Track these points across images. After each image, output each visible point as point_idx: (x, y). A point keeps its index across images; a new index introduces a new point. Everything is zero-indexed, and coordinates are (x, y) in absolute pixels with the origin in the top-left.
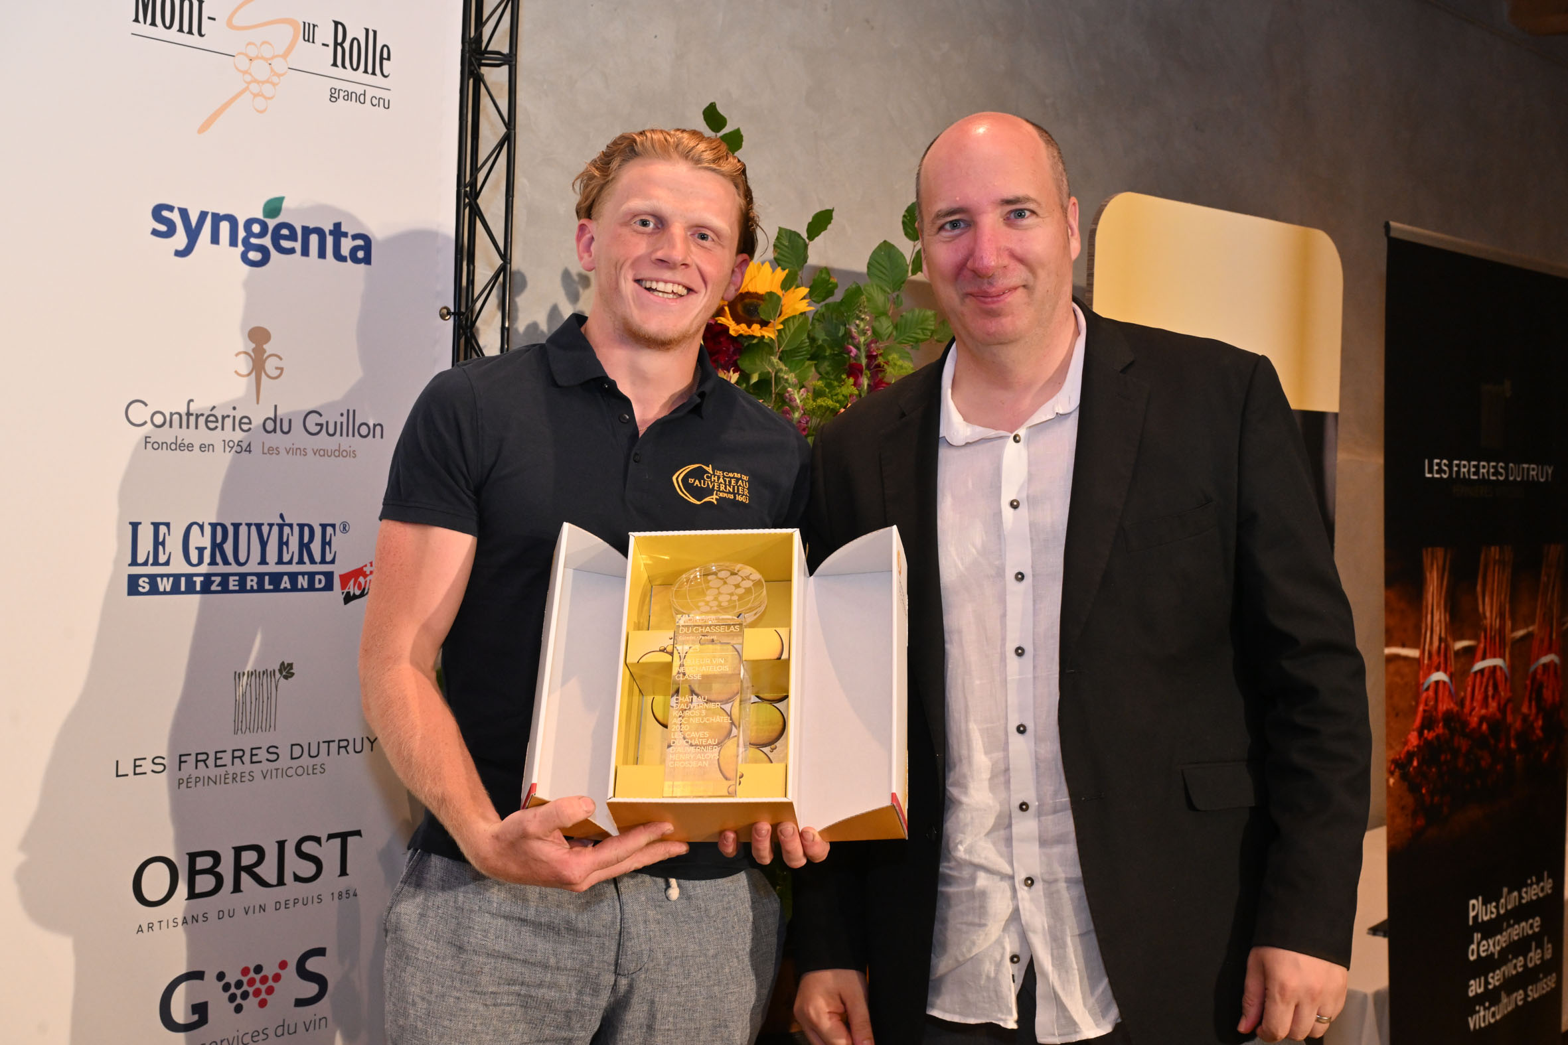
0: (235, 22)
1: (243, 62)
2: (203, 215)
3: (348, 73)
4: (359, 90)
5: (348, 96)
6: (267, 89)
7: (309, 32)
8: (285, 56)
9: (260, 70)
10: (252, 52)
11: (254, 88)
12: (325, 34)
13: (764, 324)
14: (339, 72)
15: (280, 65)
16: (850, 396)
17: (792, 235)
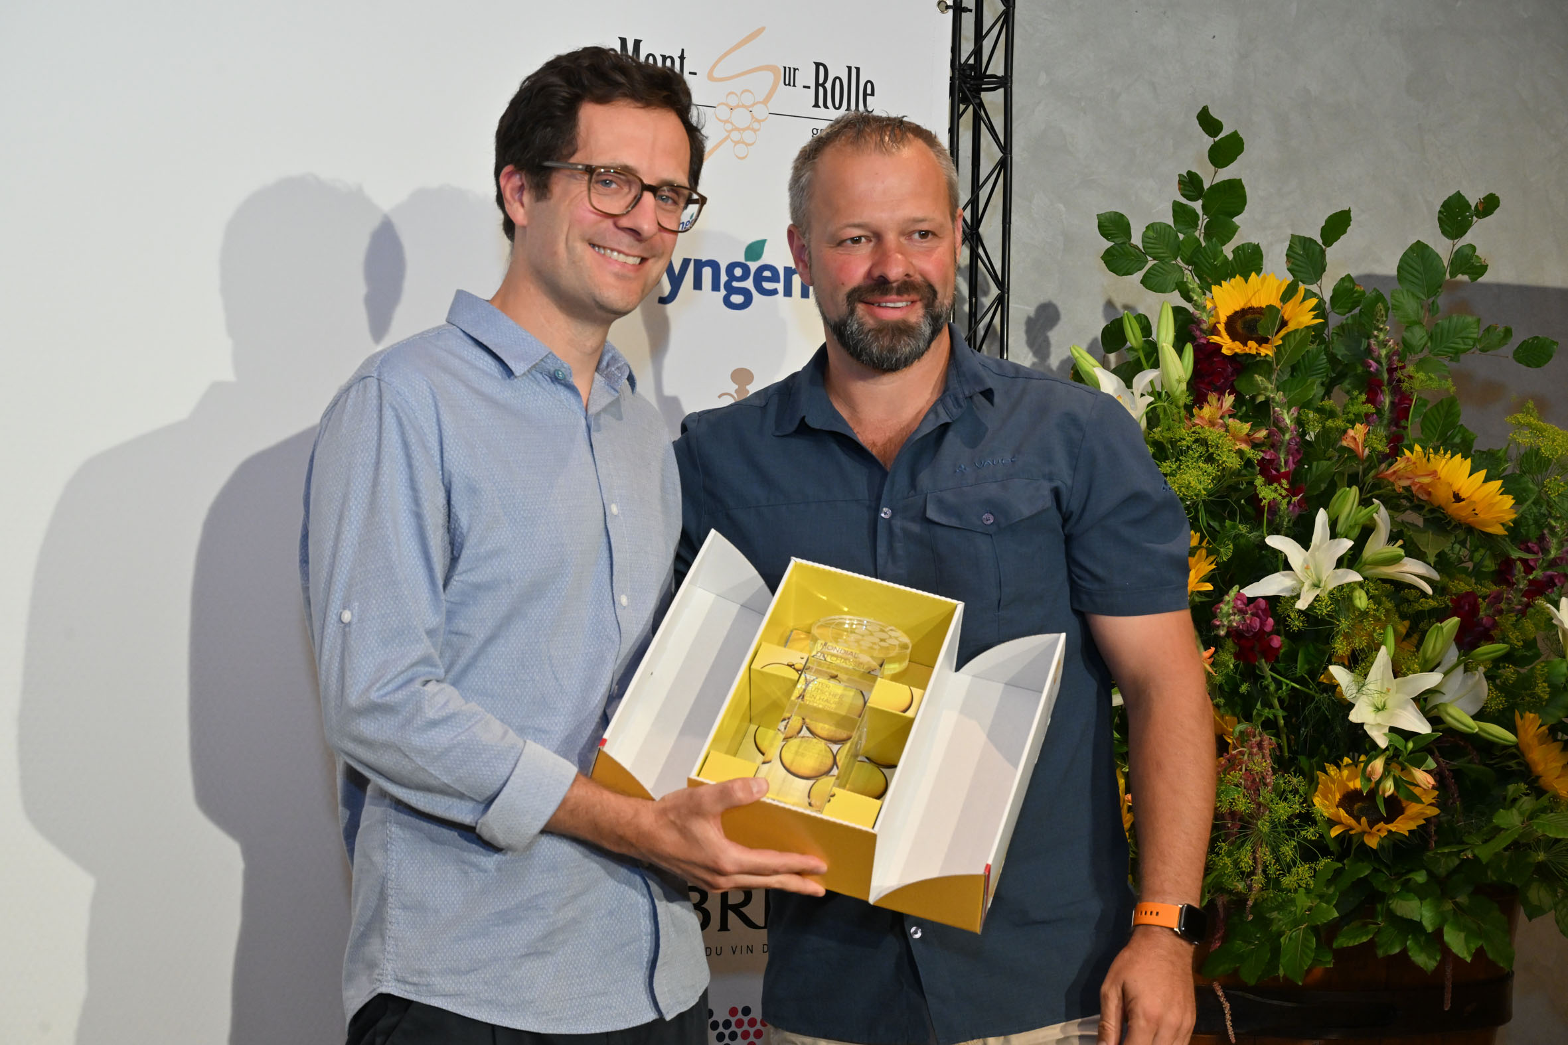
0: (716, 74)
1: (724, 112)
2: (686, 262)
3: (830, 112)
6: (748, 136)
7: (789, 77)
8: (766, 101)
9: (741, 118)
10: (733, 101)
11: (735, 136)
12: (806, 76)
13: (1262, 341)
14: (821, 112)
15: (760, 112)
16: (1367, 415)
17: (1307, 242)
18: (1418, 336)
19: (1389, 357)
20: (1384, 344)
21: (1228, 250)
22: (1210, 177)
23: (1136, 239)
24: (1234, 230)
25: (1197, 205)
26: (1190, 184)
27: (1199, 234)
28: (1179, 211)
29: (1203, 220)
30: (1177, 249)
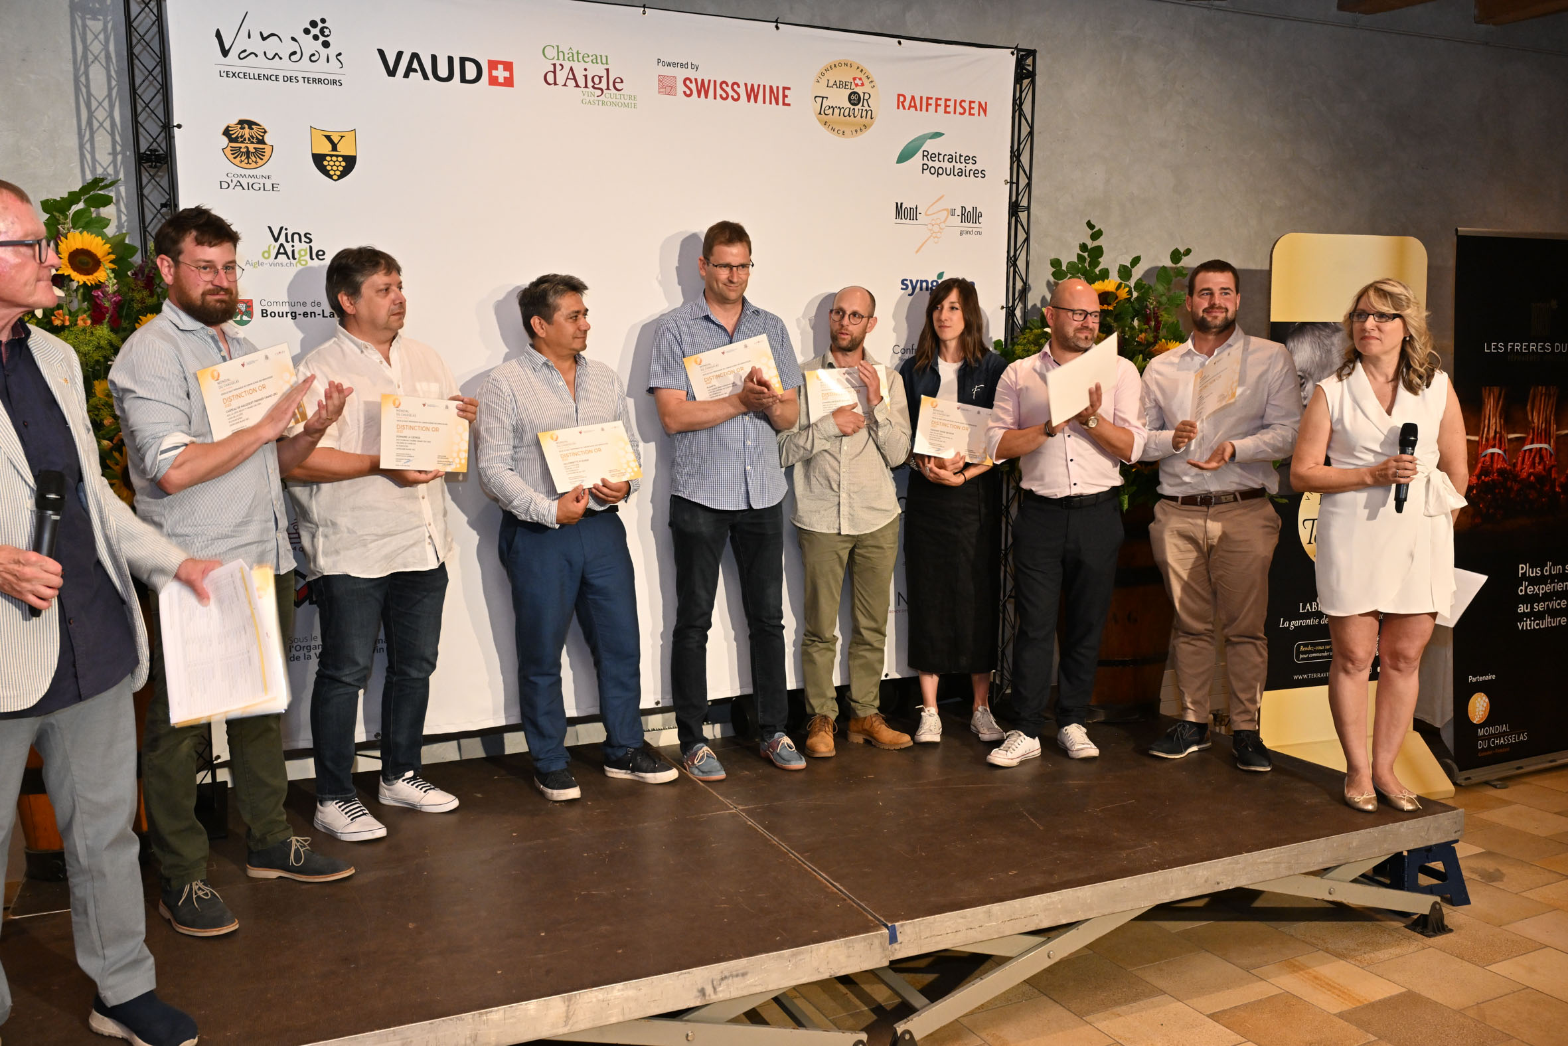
0: (929, 213)
1: (930, 227)
2: (917, 281)
3: (967, 225)
4: (970, 230)
5: (966, 233)
6: (938, 235)
7: (953, 212)
8: (944, 222)
9: (936, 228)
10: (933, 222)
11: (934, 235)
12: (959, 212)
13: (1109, 304)
14: (963, 224)
15: (943, 226)
16: (1146, 330)
17: (1125, 267)
18: (1164, 299)
19: (1154, 308)
20: (1152, 304)
21: (1097, 271)
22: (1091, 244)
23: (1064, 268)
24: (1099, 263)
25: (1086, 255)
26: (1083, 247)
27: (1086, 265)
28: (1080, 257)
29: (1088, 260)
30: (1078, 270)
